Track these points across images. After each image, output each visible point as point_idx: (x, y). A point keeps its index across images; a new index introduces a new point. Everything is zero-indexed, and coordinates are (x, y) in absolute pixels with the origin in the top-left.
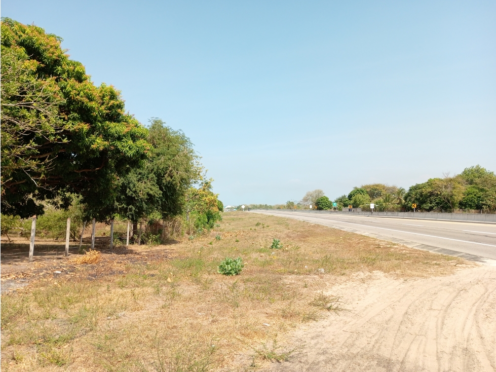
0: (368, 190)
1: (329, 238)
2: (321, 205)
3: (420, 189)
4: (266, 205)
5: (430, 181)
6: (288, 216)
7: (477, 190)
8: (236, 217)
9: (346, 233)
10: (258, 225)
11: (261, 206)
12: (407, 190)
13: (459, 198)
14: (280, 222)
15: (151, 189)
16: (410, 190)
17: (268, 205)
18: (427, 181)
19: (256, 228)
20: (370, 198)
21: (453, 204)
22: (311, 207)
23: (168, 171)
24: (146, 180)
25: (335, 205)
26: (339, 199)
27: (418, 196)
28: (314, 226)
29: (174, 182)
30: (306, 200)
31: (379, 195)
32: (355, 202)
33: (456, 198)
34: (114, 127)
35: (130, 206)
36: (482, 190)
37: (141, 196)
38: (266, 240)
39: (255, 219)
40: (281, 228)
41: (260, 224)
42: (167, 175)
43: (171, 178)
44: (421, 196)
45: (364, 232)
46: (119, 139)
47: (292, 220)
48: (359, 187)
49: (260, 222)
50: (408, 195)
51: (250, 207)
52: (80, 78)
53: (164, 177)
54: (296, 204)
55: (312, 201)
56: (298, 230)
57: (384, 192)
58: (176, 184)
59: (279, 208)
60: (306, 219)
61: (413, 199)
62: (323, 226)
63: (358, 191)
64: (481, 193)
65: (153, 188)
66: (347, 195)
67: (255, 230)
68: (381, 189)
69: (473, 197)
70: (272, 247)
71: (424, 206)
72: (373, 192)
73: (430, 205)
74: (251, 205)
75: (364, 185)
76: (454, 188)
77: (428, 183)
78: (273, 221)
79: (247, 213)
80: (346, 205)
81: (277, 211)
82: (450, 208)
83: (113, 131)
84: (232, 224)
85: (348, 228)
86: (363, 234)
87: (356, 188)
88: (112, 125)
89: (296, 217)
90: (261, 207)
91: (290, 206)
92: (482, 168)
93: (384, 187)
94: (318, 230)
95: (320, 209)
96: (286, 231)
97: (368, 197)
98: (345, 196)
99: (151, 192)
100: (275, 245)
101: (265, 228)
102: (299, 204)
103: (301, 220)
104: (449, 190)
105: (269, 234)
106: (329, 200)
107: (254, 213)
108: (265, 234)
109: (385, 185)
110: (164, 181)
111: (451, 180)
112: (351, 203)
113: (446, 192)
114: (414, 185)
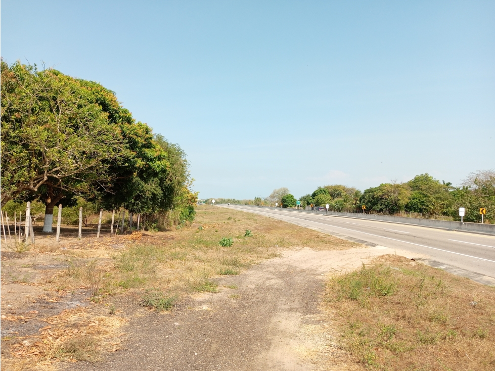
0: (330, 190)
1: (287, 231)
2: (286, 202)
3: (372, 192)
4: (234, 200)
5: (382, 185)
6: (255, 212)
7: (422, 196)
8: (207, 211)
9: (301, 228)
10: (229, 219)
11: (229, 200)
12: (363, 192)
13: (404, 201)
14: (249, 217)
15: (155, 190)
16: (365, 193)
17: (236, 199)
18: (379, 185)
19: (229, 222)
20: (330, 198)
21: (399, 207)
22: (277, 204)
23: (169, 176)
24: (151, 183)
25: (299, 203)
26: (304, 198)
27: (371, 199)
28: (277, 222)
29: (173, 185)
30: (272, 197)
31: (339, 195)
32: (317, 201)
33: (401, 202)
34: (149, 152)
35: (138, 202)
36: (425, 196)
37: (147, 195)
38: (239, 231)
39: (227, 214)
40: (251, 222)
41: (231, 218)
42: (168, 179)
43: (171, 181)
44: (373, 198)
45: (315, 228)
46: (152, 160)
47: (259, 216)
48: (322, 187)
49: (231, 216)
50: (363, 197)
51: (218, 201)
52: (129, 121)
53: (165, 180)
54: (263, 199)
55: (278, 198)
56: (264, 224)
57: (344, 193)
58: (175, 186)
59: (246, 204)
60: (271, 215)
61: (366, 201)
62: (285, 222)
63: (321, 191)
64: (425, 198)
65: (157, 189)
66: (311, 194)
67: (228, 223)
68: (341, 190)
69: (417, 202)
70: (245, 235)
71: (375, 207)
72: (334, 193)
73: (380, 207)
74: (219, 199)
75: (326, 186)
76: (400, 194)
77: (379, 187)
78: (243, 216)
79: (218, 208)
80: (308, 204)
81: (246, 207)
82: (397, 210)
83: (149, 155)
84: (205, 217)
85: (303, 224)
86: (313, 229)
87: (320, 188)
88: (147, 150)
89: (263, 213)
90: (229, 202)
91: (257, 203)
92: (429, 176)
93: (344, 189)
94: (280, 225)
95: (285, 206)
96: (255, 225)
97: (329, 197)
98: (309, 195)
99: (155, 192)
100: (247, 234)
101: (236, 222)
102: (266, 199)
103: (267, 216)
104: (395, 195)
105: (241, 227)
106: (294, 198)
107: (224, 208)
108: (237, 227)
109: (346, 187)
110: (165, 184)
111: (398, 186)
112: (313, 202)
113: (393, 196)
114: (369, 188)
